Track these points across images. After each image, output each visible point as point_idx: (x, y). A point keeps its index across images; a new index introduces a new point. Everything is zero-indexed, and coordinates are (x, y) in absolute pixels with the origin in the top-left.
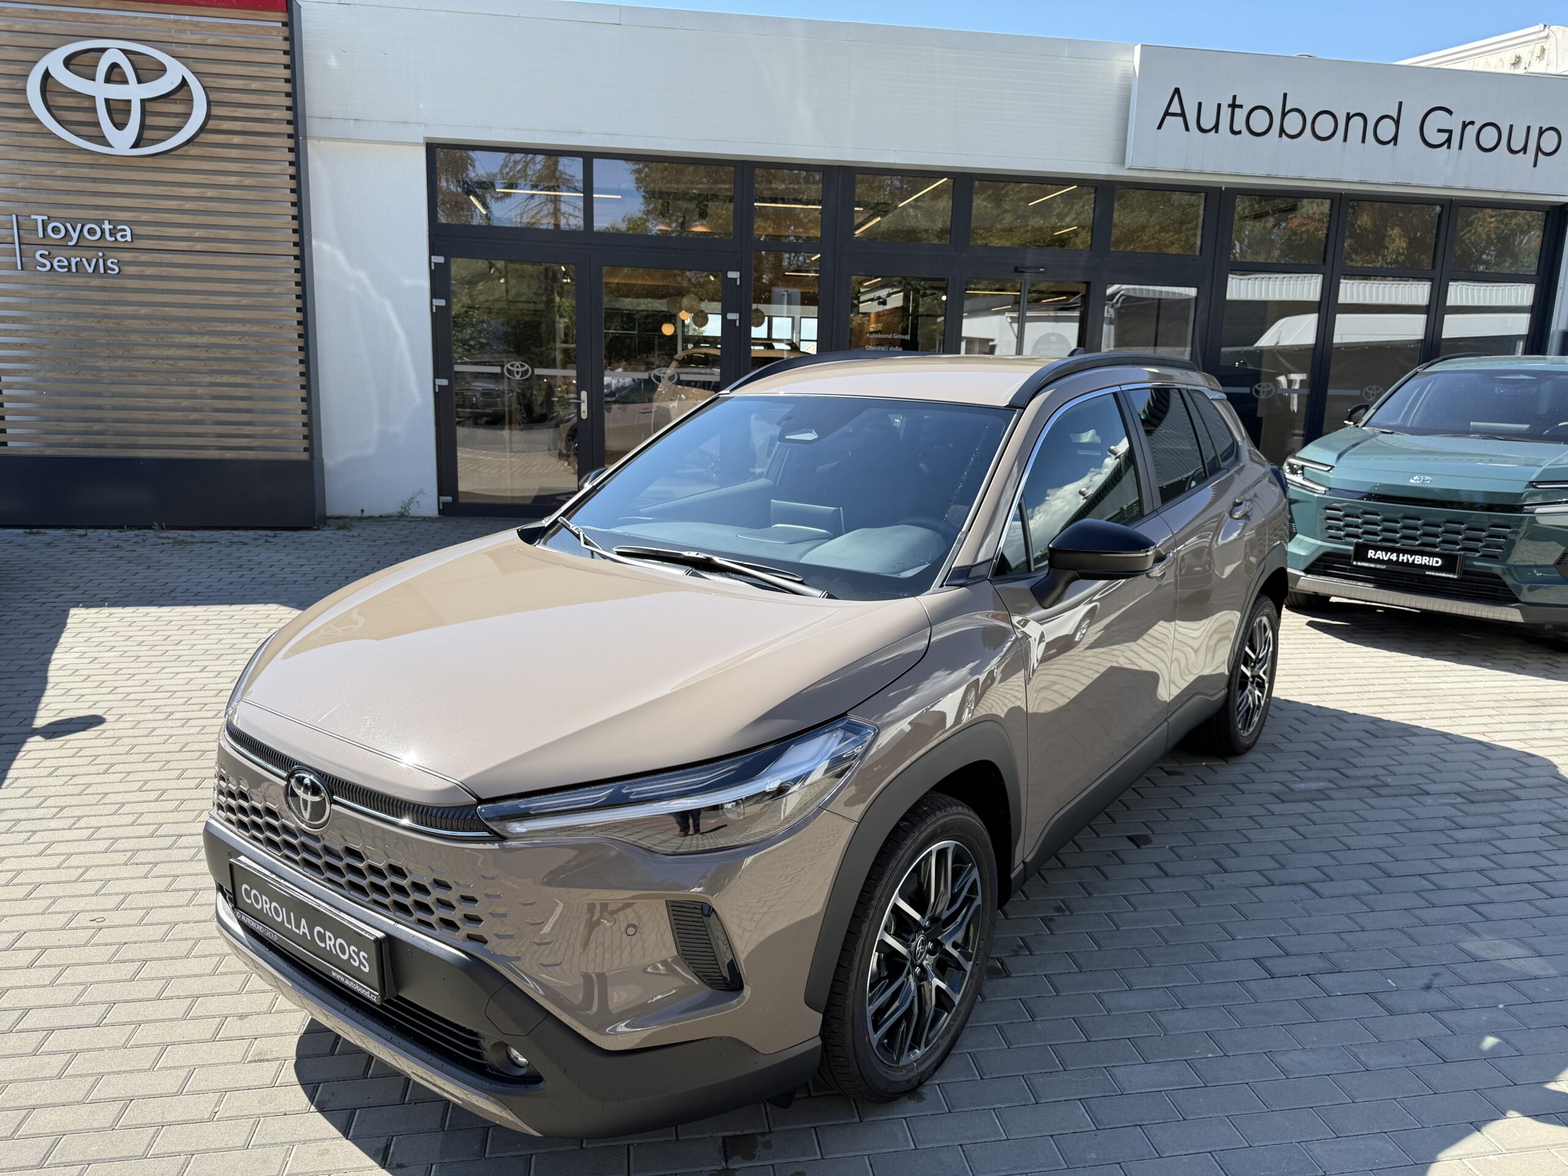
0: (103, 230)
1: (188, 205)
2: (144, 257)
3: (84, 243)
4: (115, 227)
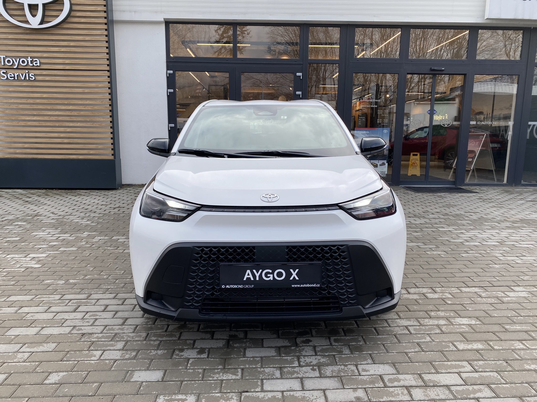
0: (28, 62)
1: (63, 49)
2: (45, 72)
3: (20, 67)
4: (33, 60)
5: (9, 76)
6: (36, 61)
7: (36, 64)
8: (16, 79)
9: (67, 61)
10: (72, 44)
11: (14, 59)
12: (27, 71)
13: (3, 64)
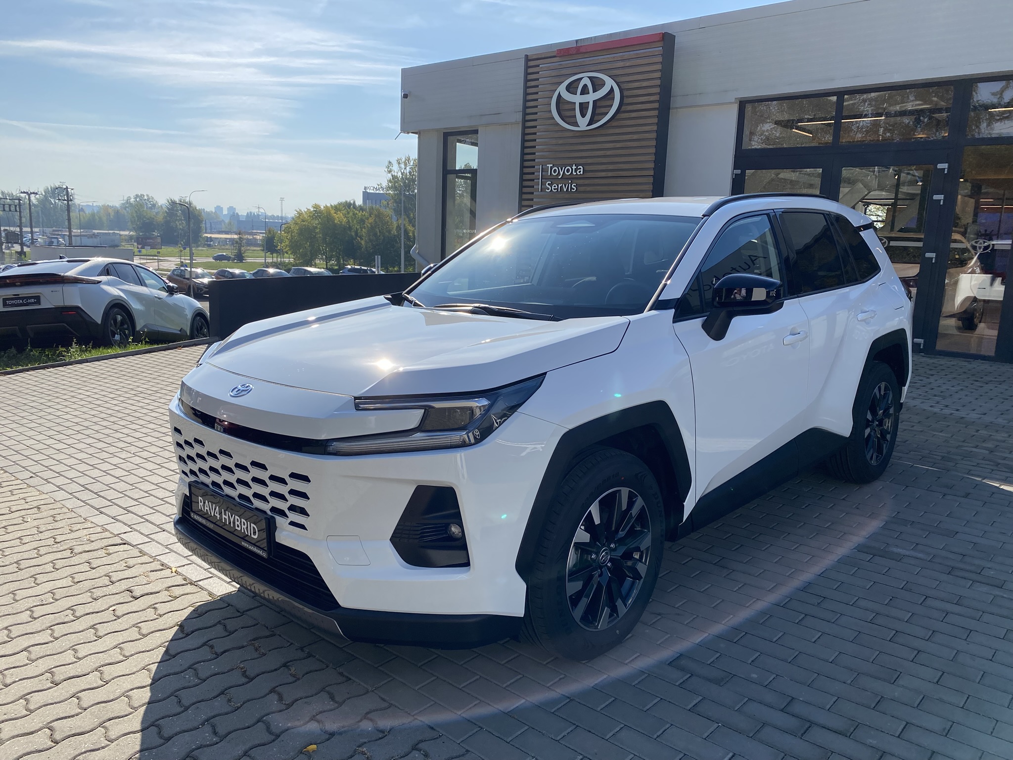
0: (572, 169)
1: (609, 153)
2: (587, 182)
3: (564, 177)
4: (577, 167)
5: (553, 188)
6: (580, 169)
7: (580, 172)
8: (559, 191)
9: (611, 167)
10: (618, 145)
11: (560, 168)
12: (570, 182)
13: (549, 174)
